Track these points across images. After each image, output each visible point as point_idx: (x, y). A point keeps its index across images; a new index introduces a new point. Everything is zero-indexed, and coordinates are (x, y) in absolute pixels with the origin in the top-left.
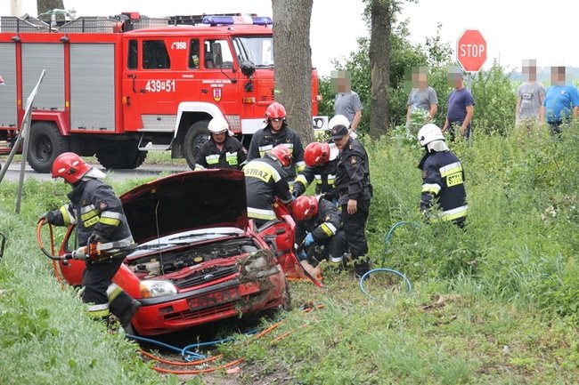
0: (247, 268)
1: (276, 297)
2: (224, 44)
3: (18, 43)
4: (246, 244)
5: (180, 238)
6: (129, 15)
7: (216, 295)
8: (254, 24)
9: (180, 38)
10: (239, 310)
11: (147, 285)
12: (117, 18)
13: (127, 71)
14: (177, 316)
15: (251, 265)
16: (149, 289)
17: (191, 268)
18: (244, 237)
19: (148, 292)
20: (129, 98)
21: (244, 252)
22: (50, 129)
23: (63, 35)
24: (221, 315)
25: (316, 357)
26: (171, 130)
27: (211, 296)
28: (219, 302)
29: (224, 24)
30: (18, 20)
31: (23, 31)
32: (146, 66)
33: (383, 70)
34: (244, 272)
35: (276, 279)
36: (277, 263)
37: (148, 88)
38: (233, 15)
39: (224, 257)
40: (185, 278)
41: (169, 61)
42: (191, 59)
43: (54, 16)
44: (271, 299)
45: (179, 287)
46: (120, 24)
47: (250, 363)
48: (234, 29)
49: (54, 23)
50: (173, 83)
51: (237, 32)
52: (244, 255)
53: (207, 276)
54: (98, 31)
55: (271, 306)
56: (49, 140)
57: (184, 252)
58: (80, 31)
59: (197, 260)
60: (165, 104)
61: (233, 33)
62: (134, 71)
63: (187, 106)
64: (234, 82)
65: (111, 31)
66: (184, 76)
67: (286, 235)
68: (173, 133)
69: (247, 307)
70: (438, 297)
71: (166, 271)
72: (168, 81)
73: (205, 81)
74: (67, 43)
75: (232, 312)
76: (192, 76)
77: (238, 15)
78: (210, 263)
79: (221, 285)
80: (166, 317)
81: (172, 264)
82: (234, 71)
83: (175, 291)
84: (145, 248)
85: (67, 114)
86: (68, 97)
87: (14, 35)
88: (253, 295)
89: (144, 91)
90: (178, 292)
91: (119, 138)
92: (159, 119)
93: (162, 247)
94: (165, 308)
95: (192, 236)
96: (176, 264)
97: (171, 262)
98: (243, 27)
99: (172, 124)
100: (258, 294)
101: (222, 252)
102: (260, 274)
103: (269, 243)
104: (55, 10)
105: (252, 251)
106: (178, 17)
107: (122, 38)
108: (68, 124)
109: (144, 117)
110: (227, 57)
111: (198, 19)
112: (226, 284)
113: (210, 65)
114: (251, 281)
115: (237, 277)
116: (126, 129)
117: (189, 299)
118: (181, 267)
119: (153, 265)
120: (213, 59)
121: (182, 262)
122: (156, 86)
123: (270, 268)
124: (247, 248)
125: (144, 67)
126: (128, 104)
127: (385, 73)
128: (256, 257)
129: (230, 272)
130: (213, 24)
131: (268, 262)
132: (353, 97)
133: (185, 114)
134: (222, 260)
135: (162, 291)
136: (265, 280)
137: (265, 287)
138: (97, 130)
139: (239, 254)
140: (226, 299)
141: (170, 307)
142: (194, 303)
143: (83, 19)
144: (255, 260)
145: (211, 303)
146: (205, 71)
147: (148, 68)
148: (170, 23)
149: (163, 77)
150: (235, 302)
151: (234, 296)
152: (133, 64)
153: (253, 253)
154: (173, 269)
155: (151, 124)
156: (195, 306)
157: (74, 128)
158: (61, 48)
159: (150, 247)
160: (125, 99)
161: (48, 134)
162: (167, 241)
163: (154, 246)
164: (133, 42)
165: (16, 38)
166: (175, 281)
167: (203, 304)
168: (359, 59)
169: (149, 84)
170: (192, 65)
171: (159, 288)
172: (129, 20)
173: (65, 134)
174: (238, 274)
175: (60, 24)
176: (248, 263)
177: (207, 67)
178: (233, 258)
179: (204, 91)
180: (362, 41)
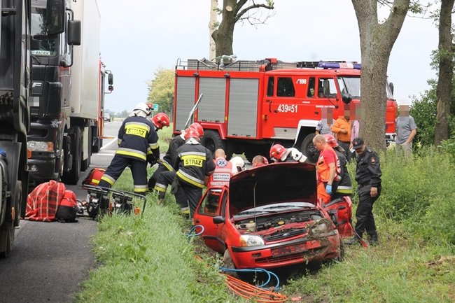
0: (313, 230)
1: (332, 251)
2: (332, 82)
3: (197, 77)
4: (315, 214)
5: (271, 208)
6: (270, 60)
7: (291, 247)
8: (354, 68)
9: (303, 77)
10: (306, 259)
11: (245, 238)
12: (262, 62)
13: (266, 97)
14: (264, 260)
15: (316, 229)
16: (246, 240)
17: (275, 228)
18: (314, 210)
19: (245, 243)
20: (266, 116)
21: (312, 219)
22: (214, 135)
23: (226, 72)
24: (294, 261)
25: (348, 293)
26: (293, 139)
27: (287, 248)
28: (293, 252)
29: (333, 68)
30: (198, 62)
31: (201, 69)
32: (279, 95)
33: (446, 104)
34: (311, 233)
35: (333, 240)
36: (335, 229)
37: (279, 109)
38: (340, 62)
39: (298, 222)
40: (272, 235)
41: (294, 92)
42: (309, 91)
43: (222, 60)
44: (329, 252)
45: (266, 241)
46: (264, 66)
47: (308, 294)
48: (339, 72)
49: (222, 64)
50: (296, 107)
51: (341, 73)
52: (312, 221)
53: (285, 234)
54: (248, 70)
55: (329, 257)
56: (213, 143)
57: (273, 217)
58: (237, 70)
59: (280, 223)
60: (290, 121)
61: (338, 74)
62: (270, 98)
63: (304, 123)
64: (337, 107)
65: (257, 71)
66: (304, 102)
67: (345, 210)
68: (294, 140)
69: (312, 257)
70: (440, 257)
71: (259, 230)
72: (293, 105)
73: (317, 106)
74: (228, 78)
75: (302, 260)
76: (309, 102)
77: (344, 62)
78: (289, 226)
79: (295, 241)
80: (256, 260)
81: (263, 225)
82: (337, 100)
83: (263, 243)
84: (247, 213)
85: (225, 125)
86: (227, 114)
87: (195, 72)
88: (316, 249)
89: (276, 112)
90: (265, 244)
91: (259, 142)
92: (285, 131)
93: (257, 214)
94: (256, 254)
95: (279, 207)
96: (266, 225)
97: (263, 224)
98: (346, 70)
99: (294, 135)
100: (320, 249)
101: (298, 219)
102: (322, 235)
103: (331, 215)
104: (223, 56)
105: (318, 219)
106: (304, 62)
107: (265, 75)
108: (226, 131)
109: (276, 129)
110: (333, 90)
111: (316, 64)
112: (298, 241)
113: (322, 96)
114: (315, 239)
115: (306, 236)
116: (264, 137)
117: (272, 249)
118: (269, 227)
119: (251, 225)
120: (323, 92)
121: (270, 224)
122: (284, 108)
123: (329, 232)
124: (314, 217)
125: (278, 96)
126: (266, 120)
127: (447, 106)
128: (320, 223)
129: (302, 232)
130: (326, 68)
131: (328, 227)
132: (410, 120)
133: (303, 128)
134: (296, 224)
135: (255, 242)
136: (325, 239)
137: (325, 244)
138: (244, 136)
139: (309, 220)
140: (298, 251)
141: (260, 254)
142: (276, 252)
143: (240, 62)
144: (319, 225)
145: (287, 253)
146: (318, 99)
147: (280, 96)
148: (298, 66)
149: (290, 103)
150: (303, 253)
151: (303, 249)
152: (270, 93)
153: (318, 221)
154: (264, 228)
155: (280, 134)
156: (276, 254)
157: (230, 135)
158: (224, 81)
159: (251, 213)
160: (264, 116)
161: (212, 138)
162: (262, 210)
163: (253, 212)
164: (271, 79)
165: (197, 74)
166: (263, 236)
167: (281, 253)
168: (431, 95)
169: (280, 107)
170: (309, 95)
171: (253, 241)
172: (271, 64)
173: (224, 138)
174: (307, 234)
175: (226, 65)
176: (314, 227)
177: (319, 96)
178: (304, 223)
179: (317, 113)
180: (430, 82)
